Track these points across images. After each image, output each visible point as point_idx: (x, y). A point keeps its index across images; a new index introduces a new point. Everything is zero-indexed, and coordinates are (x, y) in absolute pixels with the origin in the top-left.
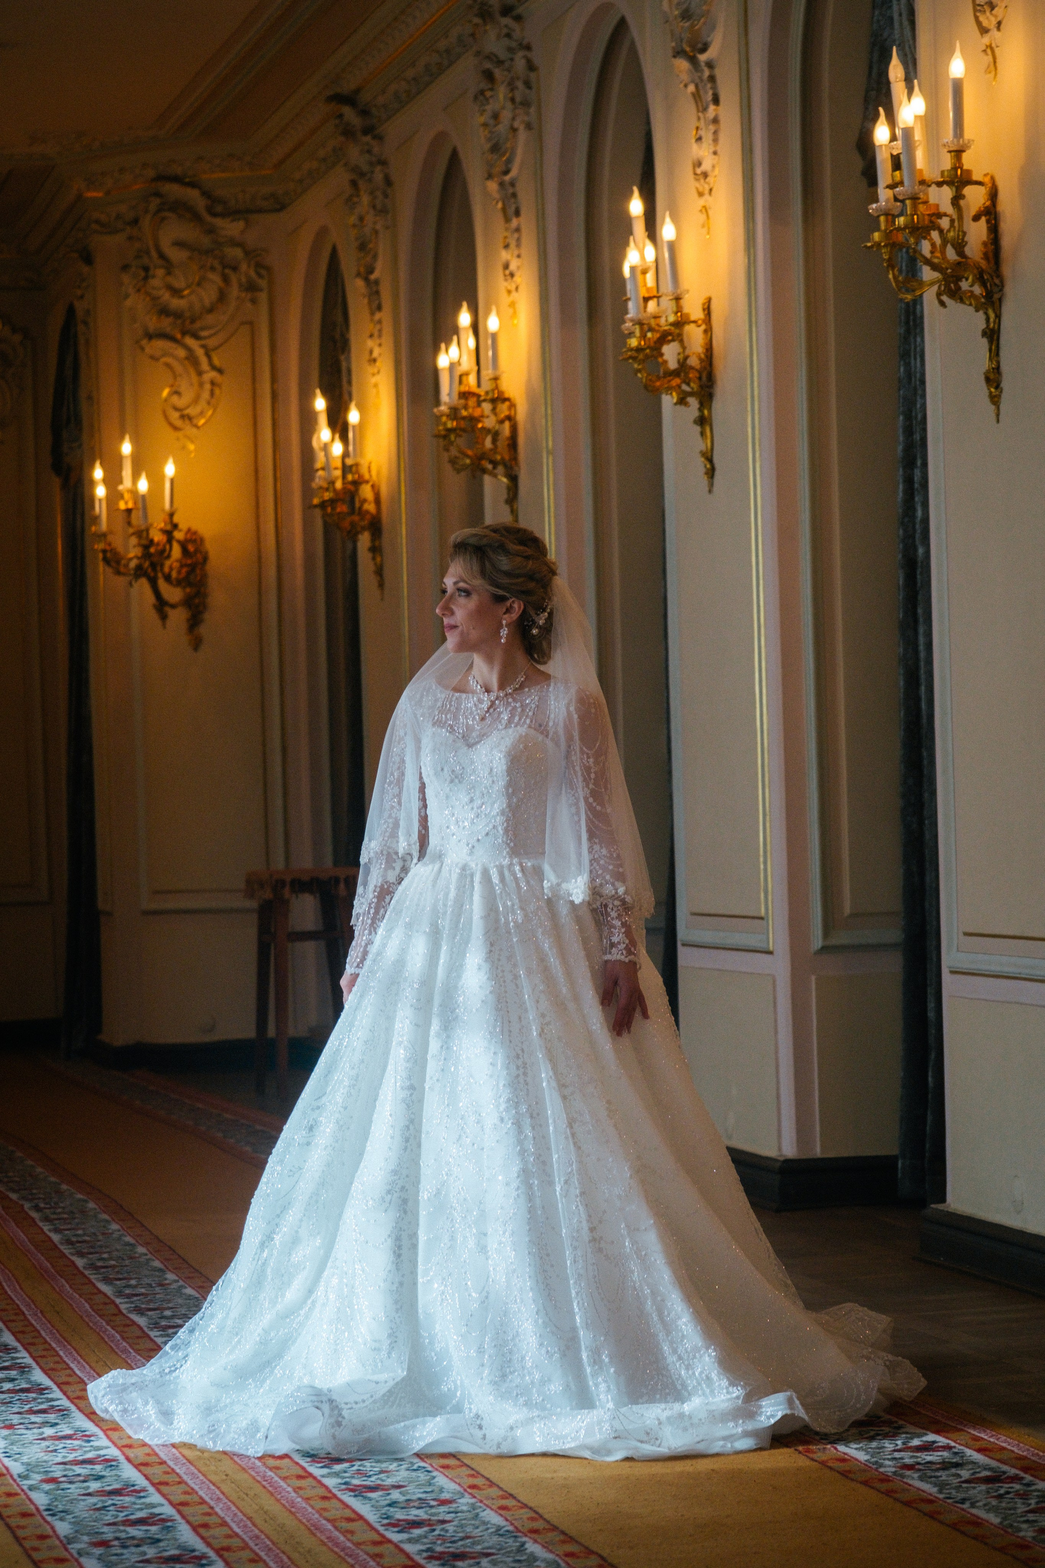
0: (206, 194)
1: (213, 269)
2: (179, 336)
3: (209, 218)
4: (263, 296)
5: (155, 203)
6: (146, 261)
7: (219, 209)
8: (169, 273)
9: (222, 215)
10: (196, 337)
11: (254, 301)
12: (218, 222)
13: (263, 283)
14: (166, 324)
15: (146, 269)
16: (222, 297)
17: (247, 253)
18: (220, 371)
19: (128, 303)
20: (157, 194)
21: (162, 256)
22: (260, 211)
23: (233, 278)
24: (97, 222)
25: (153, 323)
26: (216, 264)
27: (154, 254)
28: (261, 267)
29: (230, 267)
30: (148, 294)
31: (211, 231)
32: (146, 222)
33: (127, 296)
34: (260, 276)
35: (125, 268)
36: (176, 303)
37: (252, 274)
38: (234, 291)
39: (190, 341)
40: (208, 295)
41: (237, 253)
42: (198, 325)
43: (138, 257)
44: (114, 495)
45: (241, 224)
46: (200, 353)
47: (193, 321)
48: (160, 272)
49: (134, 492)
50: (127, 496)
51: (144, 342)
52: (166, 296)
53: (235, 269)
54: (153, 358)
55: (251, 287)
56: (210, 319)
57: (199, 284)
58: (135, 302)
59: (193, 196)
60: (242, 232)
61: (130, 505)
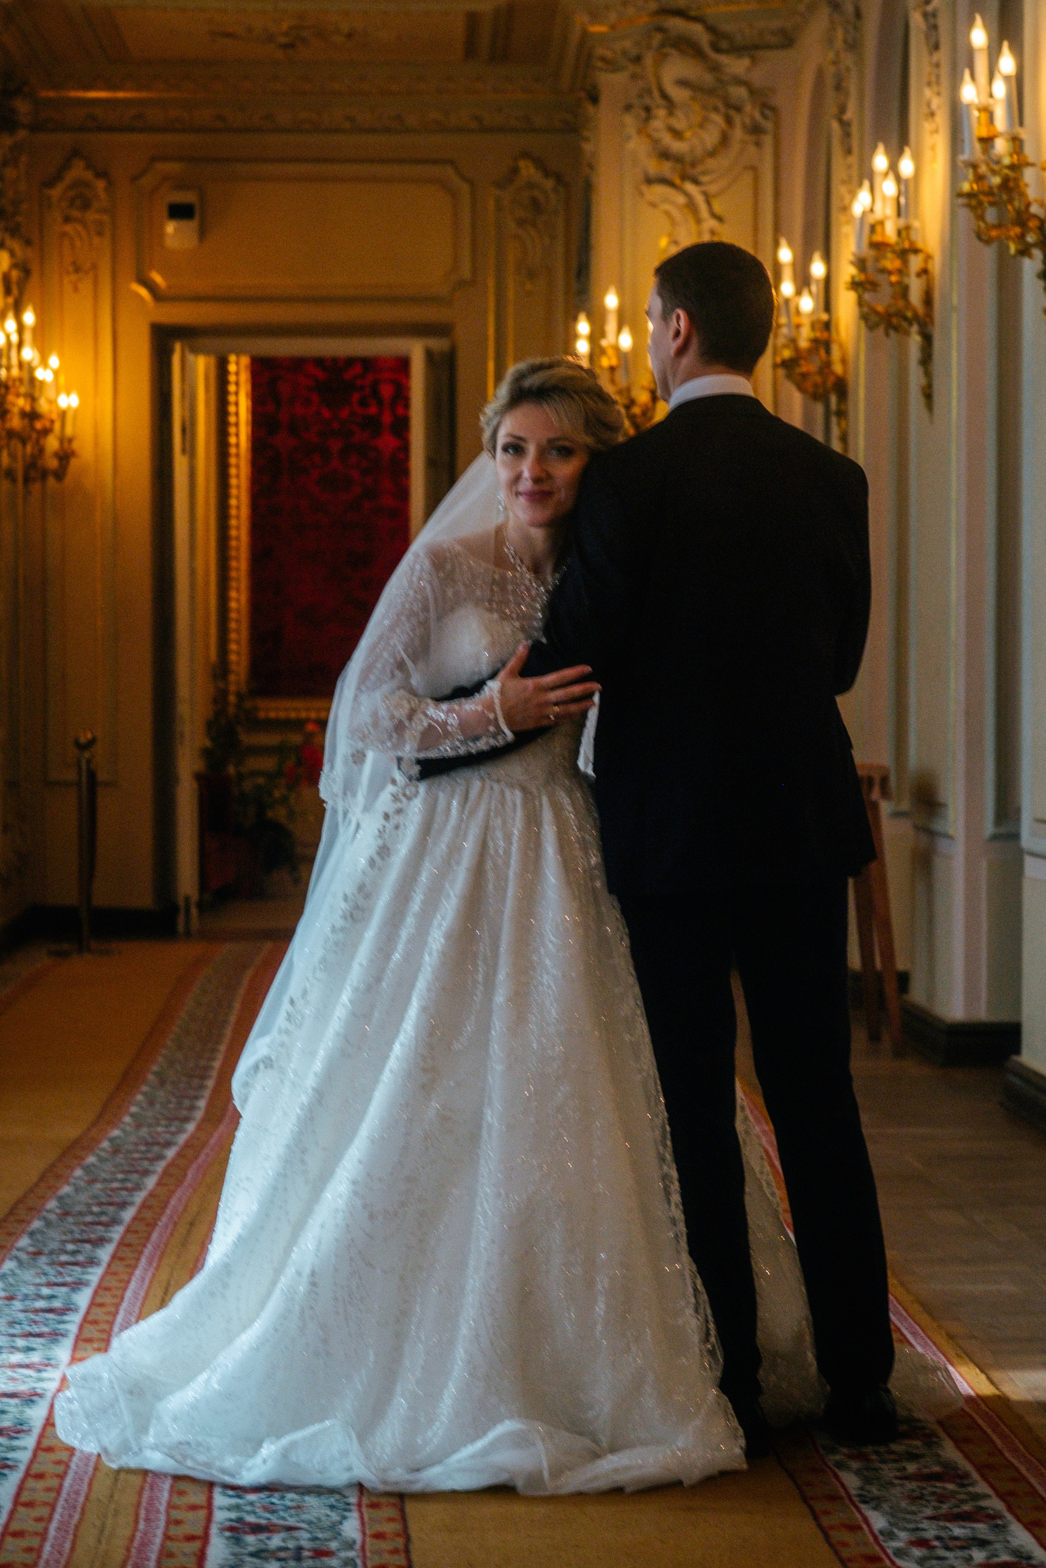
0: (711, 29)
1: (716, 109)
2: (678, 181)
3: (713, 55)
4: (768, 140)
5: (658, 38)
6: (647, 101)
7: (724, 45)
8: (671, 113)
9: (727, 52)
10: (696, 182)
11: (758, 144)
12: (723, 59)
13: (768, 125)
14: (667, 169)
15: (648, 109)
16: (725, 140)
17: (752, 91)
18: (719, 219)
19: (631, 145)
20: (660, 29)
21: (665, 96)
22: (769, 47)
23: (737, 120)
24: (603, 59)
25: (653, 167)
26: (720, 105)
27: (656, 93)
28: (768, 108)
29: (734, 107)
30: (649, 136)
31: (715, 68)
32: (649, 60)
33: (629, 138)
34: (765, 117)
35: (628, 108)
36: (677, 146)
37: (757, 115)
38: (738, 134)
39: (690, 187)
40: (711, 138)
41: (741, 92)
42: (700, 168)
43: (640, 96)
44: (596, 351)
45: (745, 62)
46: (700, 200)
47: (693, 165)
48: (662, 113)
49: (616, 348)
50: (610, 352)
51: (644, 188)
52: (667, 140)
53: (739, 109)
54: (653, 205)
55: (756, 130)
56: (711, 163)
57: (701, 126)
58: (637, 146)
59: (696, 30)
60: (748, 70)
61: (614, 362)
